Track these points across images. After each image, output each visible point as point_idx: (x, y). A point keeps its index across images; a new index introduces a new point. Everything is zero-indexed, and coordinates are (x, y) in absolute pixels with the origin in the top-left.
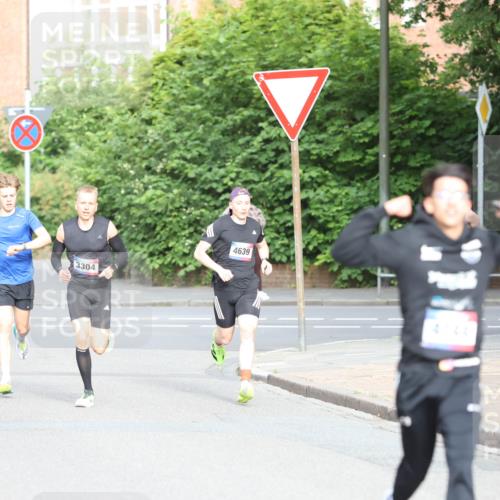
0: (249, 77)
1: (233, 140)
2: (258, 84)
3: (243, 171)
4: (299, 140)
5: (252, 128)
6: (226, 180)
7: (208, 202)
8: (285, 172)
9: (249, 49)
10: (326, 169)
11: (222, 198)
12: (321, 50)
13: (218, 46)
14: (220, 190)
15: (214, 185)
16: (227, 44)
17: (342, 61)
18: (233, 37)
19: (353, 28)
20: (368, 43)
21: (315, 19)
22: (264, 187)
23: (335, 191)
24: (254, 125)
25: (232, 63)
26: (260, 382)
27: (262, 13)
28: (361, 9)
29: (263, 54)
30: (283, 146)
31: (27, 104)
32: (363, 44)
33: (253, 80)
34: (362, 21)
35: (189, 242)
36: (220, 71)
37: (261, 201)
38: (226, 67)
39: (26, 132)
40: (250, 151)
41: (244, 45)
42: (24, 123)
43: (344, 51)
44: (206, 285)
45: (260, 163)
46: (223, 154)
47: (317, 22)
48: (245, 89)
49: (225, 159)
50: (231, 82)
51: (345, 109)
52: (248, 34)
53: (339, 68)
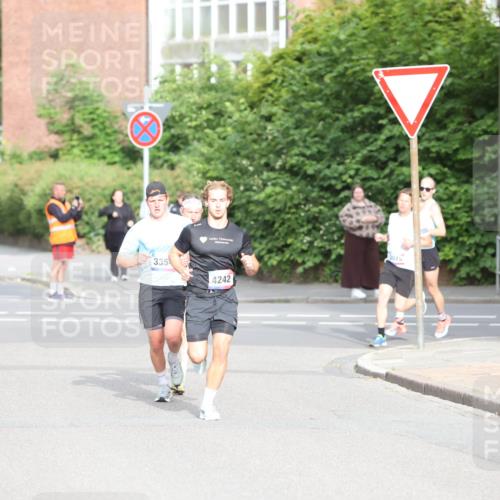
0: (369, 74)
1: (352, 137)
2: (378, 81)
3: (363, 168)
4: (419, 138)
5: (371, 125)
6: (345, 178)
7: (327, 199)
8: (404, 169)
9: (369, 46)
10: (445, 166)
11: (342, 195)
12: (441, 46)
13: (338, 42)
14: (339, 187)
15: (333, 182)
16: (347, 41)
17: (461, 60)
18: (353, 34)
19: (474, 25)
20: (489, 40)
21: (435, 16)
22: (383, 184)
23: (453, 188)
24: (373, 122)
25: (352, 61)
26: (378, 379)
27: (381, 10)
28: (481, 6)
29: (383, 50)
30: (403, 144)
31: (146, 100)
32: (483, 41)
33: (372, 77)
34: (482, 19)
35: (308, 239)
36: (340, 68)
37: (380, 197)
38: (346, 65)
39: (145, 129)
40: (369, 148)
41: (365, 41)
42: (143, 120)
43: (464, 49)
44: (324, 282)
45: (379, 160)
46: (342, 151)
47: (437, 19)
48: (365, 86)
49: (344, 156)
50: (351, 79)
51: (465, 106)
52: (368, 30)
53: (459, 65)
